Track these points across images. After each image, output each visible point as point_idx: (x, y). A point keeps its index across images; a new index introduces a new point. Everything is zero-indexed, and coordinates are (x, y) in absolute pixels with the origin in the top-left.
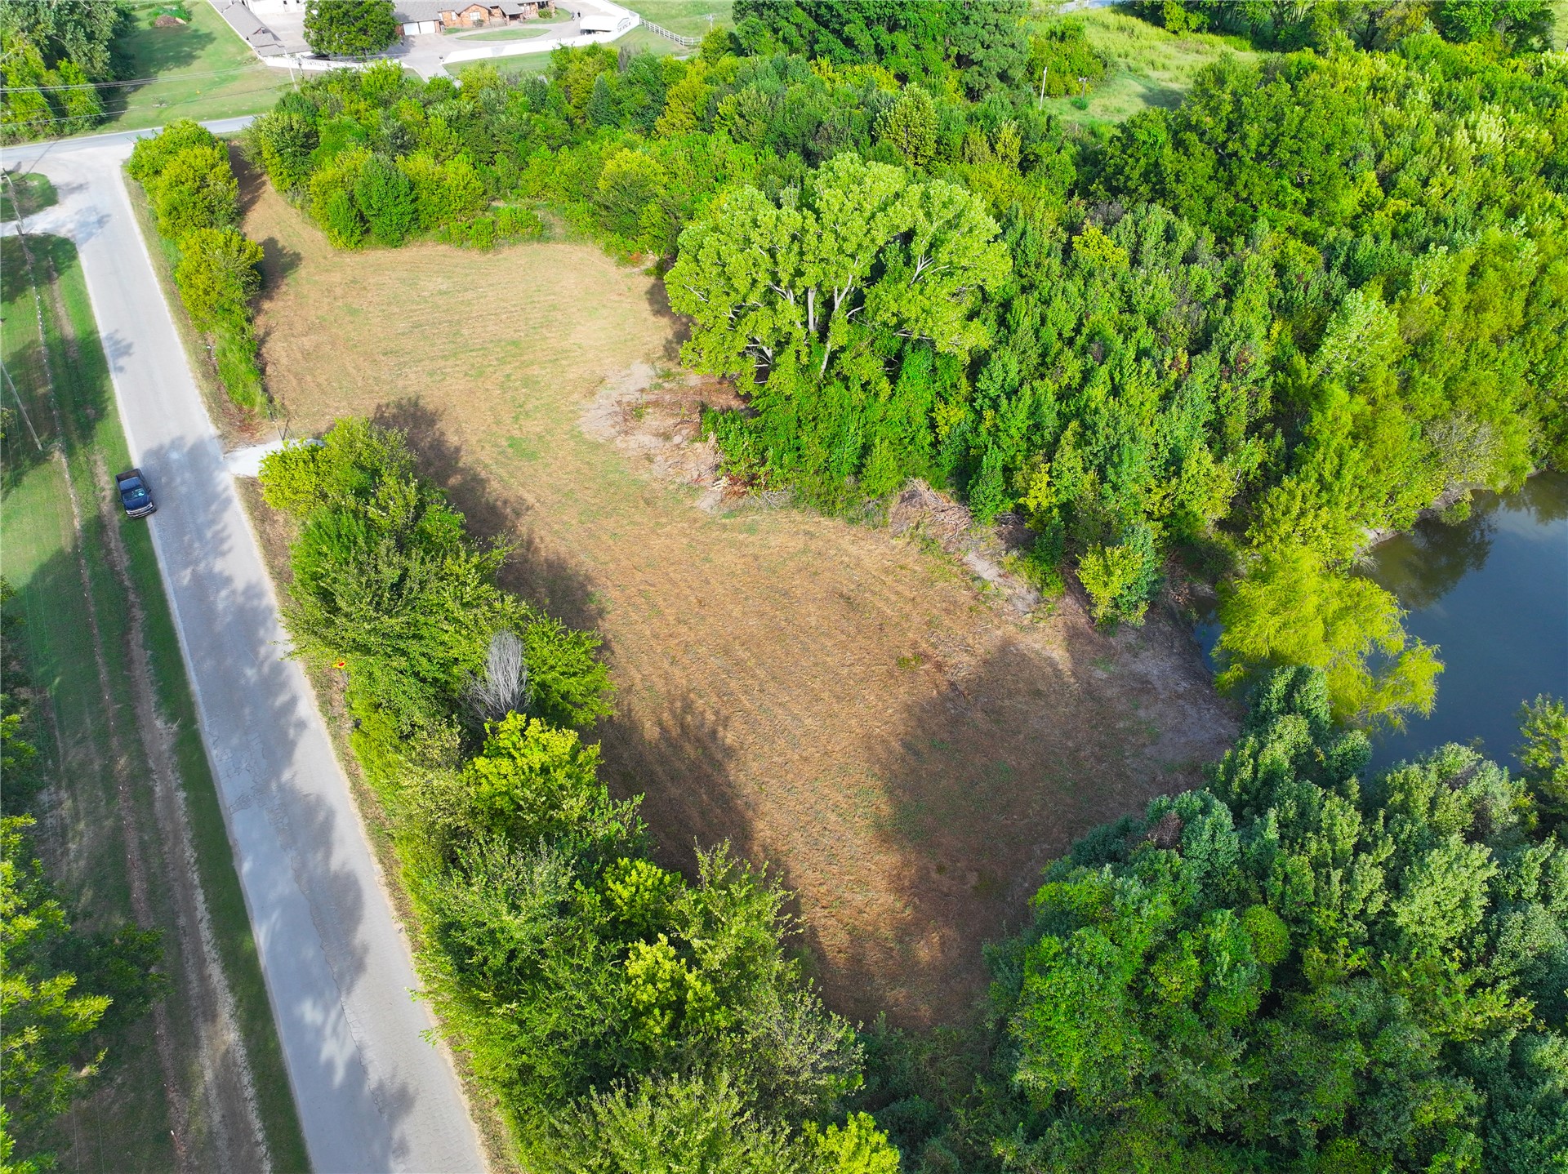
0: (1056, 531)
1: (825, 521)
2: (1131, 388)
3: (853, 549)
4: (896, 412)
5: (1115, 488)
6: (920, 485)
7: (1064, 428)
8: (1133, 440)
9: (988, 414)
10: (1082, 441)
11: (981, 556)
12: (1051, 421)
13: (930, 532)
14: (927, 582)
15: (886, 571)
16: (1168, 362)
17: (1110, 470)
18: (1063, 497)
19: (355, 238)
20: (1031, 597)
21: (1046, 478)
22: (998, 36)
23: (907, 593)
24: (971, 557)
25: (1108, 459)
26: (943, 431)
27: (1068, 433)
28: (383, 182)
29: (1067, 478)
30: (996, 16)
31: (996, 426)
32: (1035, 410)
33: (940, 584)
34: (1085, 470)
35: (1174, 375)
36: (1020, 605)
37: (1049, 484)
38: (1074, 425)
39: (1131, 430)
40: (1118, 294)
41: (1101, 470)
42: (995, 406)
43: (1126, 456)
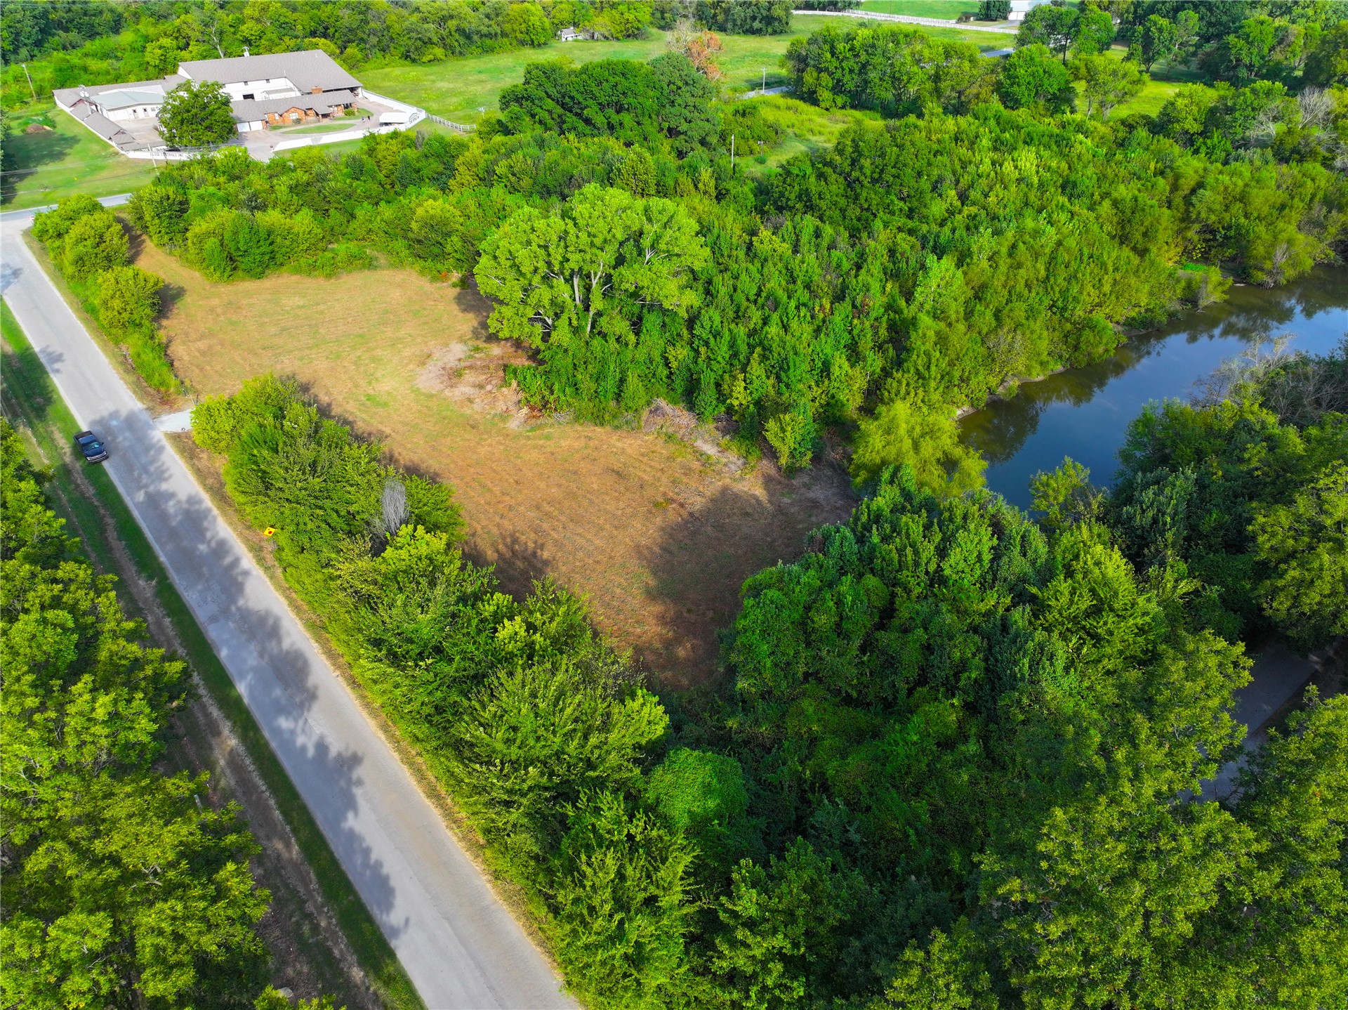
0: (752, 417)
1: (599, 429)
2: (794, 324)
3: (619, 444)
4: (641, 354)
5: (788, 386)
6: (662, 402)
7: (752, 353)
8: (796, 354)
9: (703, 350)
10: (764, 358)
11: (705, 442)
12: (743, 348)
13: (671, 430)
14: (670, 459)
15: (643, 455)
16: (817, 308)
17: (783, 374)
18: (755, 395)
19: (226, 274)
20: (740, 462)
21: (743, 384)
22: (696, 114)
23: (658, 466)
24: (699, 443)
25: (781, 368)
26: (674, 365)
27: (755, 355)
28: (247, 230)
29: (756, 383)
30: (693, 99)
31: (709, 357)
32: (732, 344)
33: (679, 459)
34: (768, 378)
35: (821, 316)
36: (733, 467)
37: (745, 388)
38: (758, 350)
39: (794, 348)
40: (784, 271)
41: (778, 378)
42: (707, 344)
43: (791, 364)
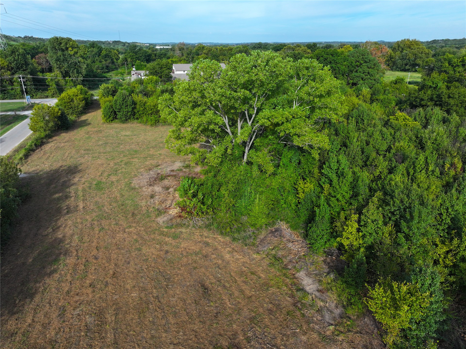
0: (360, 264)
1: (220, 238)
2: (421, 176)
3: (227, 256)
4: (275, 182)
5: (407, 238)
6: (283, 226)
7: (371, 196)
8: (422, 203)
9: (326, 186)
10: (384, 203)
11: (309, 275)
12: (364, 190)
13: (280, 253)
14: (266, 285)
15: (242, 273)
16: (448, 165)
17: (403, 224)
18: (369, 240)
19: (111, 118)
20: (337, 312)
21: (356, 225)
23: (248, 293)
24: (301, 274)
25: (402, 217)
26: (301, 195)
27: (375, 199)
28: (121, 99)
29: (371, 227)
31: (330, 194)
32: (354, 186)
33: (272, 290)
34: (385, 224)
35: (452, 173)
36: (327, 317)
37: (358, 230)
38: (379, 194)
39: (421, 197)
40: (414, 138)
41: (397, 225)
42: (331, 183)
43: (416, 214)
